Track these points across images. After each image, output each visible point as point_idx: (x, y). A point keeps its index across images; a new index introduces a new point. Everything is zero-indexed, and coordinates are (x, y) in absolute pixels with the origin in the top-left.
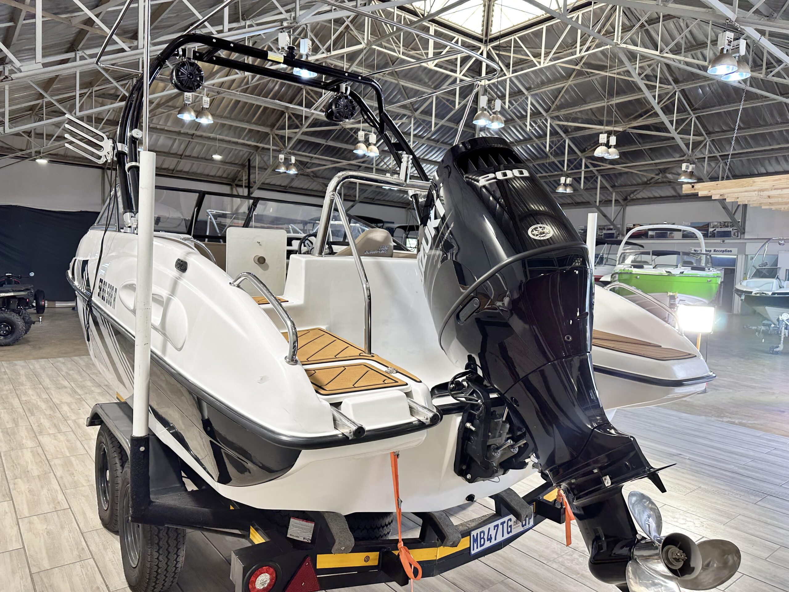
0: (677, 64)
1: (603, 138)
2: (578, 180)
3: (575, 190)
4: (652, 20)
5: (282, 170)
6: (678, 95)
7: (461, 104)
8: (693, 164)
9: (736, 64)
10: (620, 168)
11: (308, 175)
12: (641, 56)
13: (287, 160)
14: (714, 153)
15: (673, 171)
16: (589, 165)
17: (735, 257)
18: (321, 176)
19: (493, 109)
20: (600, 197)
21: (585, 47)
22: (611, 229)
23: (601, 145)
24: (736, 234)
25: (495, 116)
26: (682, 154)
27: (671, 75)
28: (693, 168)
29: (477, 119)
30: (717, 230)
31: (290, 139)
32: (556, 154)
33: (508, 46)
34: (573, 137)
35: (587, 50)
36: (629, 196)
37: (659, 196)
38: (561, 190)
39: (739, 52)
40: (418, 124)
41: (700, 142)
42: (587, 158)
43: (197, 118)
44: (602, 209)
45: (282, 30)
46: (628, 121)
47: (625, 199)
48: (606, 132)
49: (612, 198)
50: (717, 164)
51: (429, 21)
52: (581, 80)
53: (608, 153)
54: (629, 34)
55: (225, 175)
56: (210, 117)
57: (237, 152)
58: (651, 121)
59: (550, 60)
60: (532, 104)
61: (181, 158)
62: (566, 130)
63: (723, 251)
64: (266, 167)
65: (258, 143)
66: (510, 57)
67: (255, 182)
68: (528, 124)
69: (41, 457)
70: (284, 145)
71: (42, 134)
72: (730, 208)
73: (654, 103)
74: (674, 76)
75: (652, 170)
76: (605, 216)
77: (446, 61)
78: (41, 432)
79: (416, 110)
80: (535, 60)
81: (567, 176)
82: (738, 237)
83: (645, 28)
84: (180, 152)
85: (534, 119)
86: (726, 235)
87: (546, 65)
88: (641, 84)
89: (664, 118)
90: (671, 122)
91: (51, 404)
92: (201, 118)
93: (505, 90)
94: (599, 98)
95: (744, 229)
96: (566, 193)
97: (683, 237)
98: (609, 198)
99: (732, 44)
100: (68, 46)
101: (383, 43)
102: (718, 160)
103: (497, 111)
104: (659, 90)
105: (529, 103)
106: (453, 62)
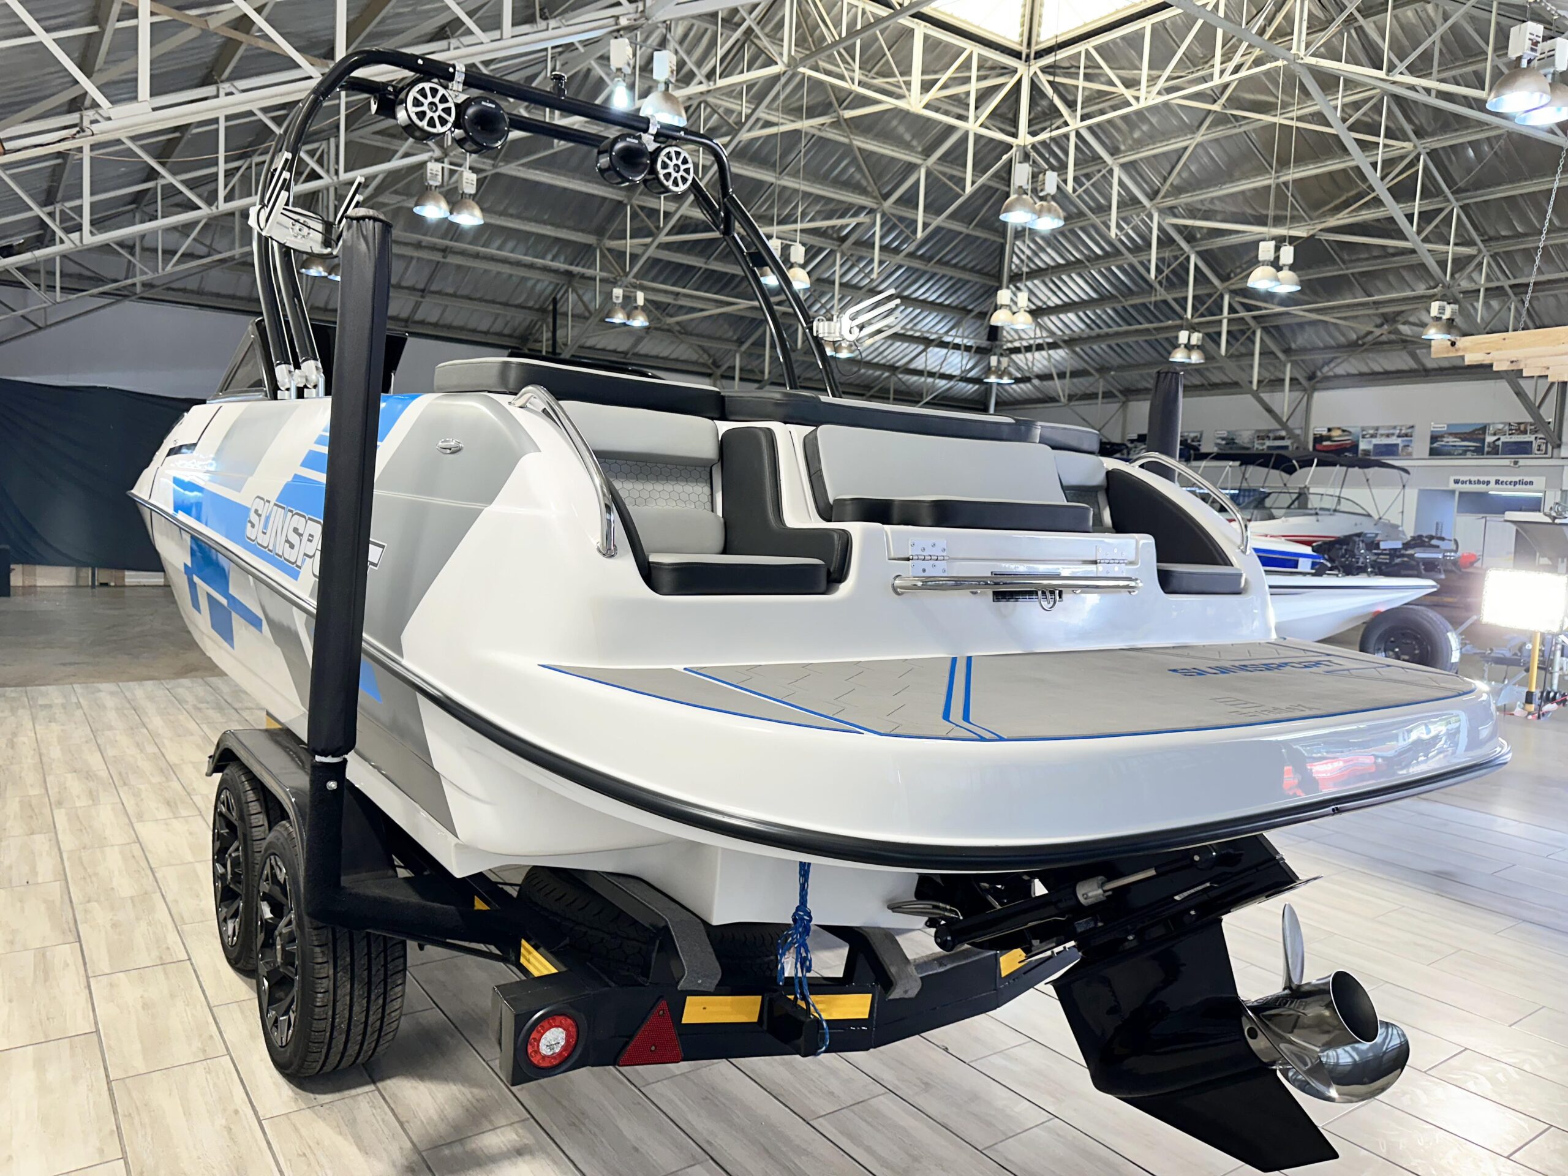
0: (1422, 97)
1: (1266, 250)
2: (1215, 338)
3: (1209, 357)
4: (1371, 7)
5: (619, 318)
6: (1425, 161)
7: (976, 185)
8: (1454, 303)
9: (1548, 88)
10: (1302, 313)
11: (669, 331)
12: (1347, 81)
13: (628, 299)
14: (1498, 279)
15: (1412, 319)
16: (1238, 307)
17: (1540, 495)
18: (695, 332)
19: (1042, 190)
20: (1259, 373)
21: (1231, 66)
22: (1283, 438)
23: (1264, 263)
24: (1543, 447)
25: (1044, 203)
26: (1432, 284)
27: (1409, 120)
28: (1453, 313)
29: (1007, 211)
30: (1504, 439)
31: (634, 257)
32: (1170, 285)
33: (1072, 66)
34: (1206, 251)
35: (1237, 70)
36: (1320, 369)
37: (1381, 370)
38: (1179, 356)
39: (1553, 64)
40: (889, 225)
41: (1471, 258)
42: (1234, 293)
43: (451, 213)
44: (1265, 396)
45: (617, 33)
46: (1318, 217)
47: (1311, 377)
48: (1273, 239)
49: (1284, 373)
50: (1505, 303)
51: (913, 16)
52: (1220, 132)
53: (1277, 279)
54: (1322, 38)
55: (507, 331)
56: (477, 212)
57: (530, 284)
58: (1368, 215)
59: (1159, 93)
60: (1121, 183)
61: (422, 297)
62: (1189, 235)
63: (1515, 483)
64: (587, 314)
65: (571, 264)
66: (1077, 87)
67: (565, 345)
68: (1113, 224)
69: (137, 862)
70: (624, 270)
71: (156, 250)
72: (1531, 396)
73: (1374, 177)
74: (1417, 122)
75: (1369, 315)
76: (1269, 410)
77: (946, 97)
78: (140, 817)
79: (886, 197)
80: (1128, 94)
81: (1192, 328)
82: (1546, 453)
83: (1356, 25)
84: (421, 286)
85: (1123, 215)
86: (1523, 449)
87: (1150, 103)
88: (1349, 139)
89: (1394, 209)
90: (1410, 217)
91: (162, 763)
92: (459, 213)
93: (1066, 154)
94: (1261, 171)
95: (1560, 439)
96: (1189, 364)
97: (1431, 454)
98: (1281, 376)
99: (1540, 47)
100: (201, 73)
101: (821, 63)
102: (1507, 295)
103: (1048, 194)
104: (1384, 152)
105: (1115, 181)
106: (960, 101)
